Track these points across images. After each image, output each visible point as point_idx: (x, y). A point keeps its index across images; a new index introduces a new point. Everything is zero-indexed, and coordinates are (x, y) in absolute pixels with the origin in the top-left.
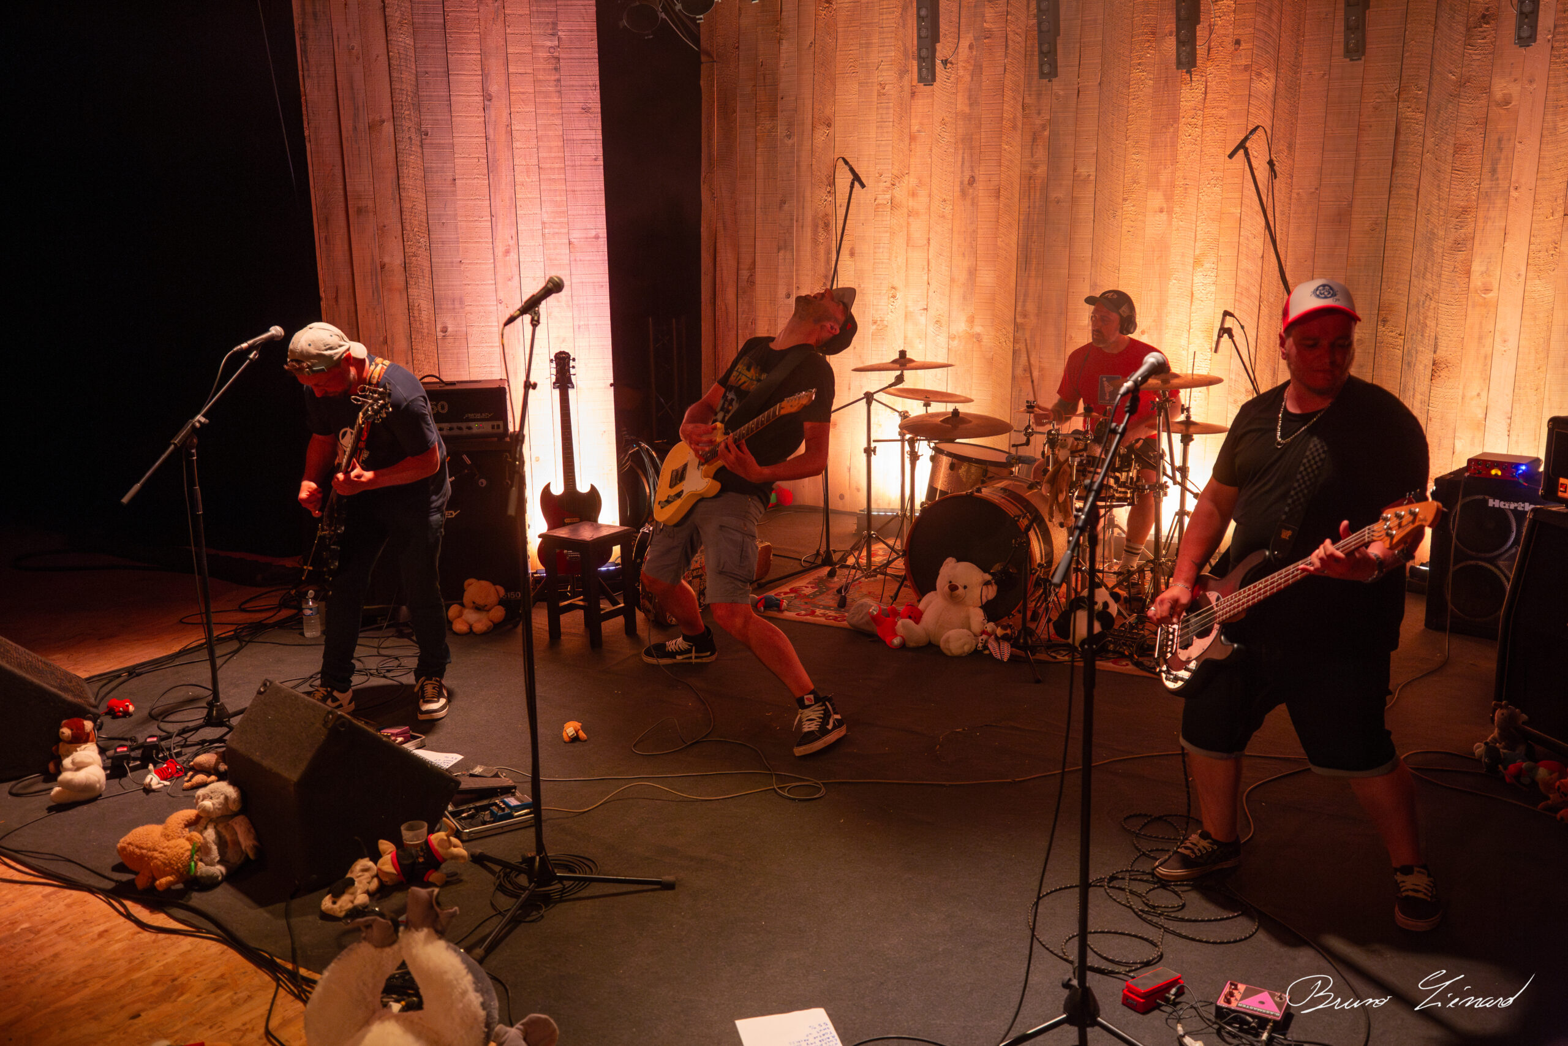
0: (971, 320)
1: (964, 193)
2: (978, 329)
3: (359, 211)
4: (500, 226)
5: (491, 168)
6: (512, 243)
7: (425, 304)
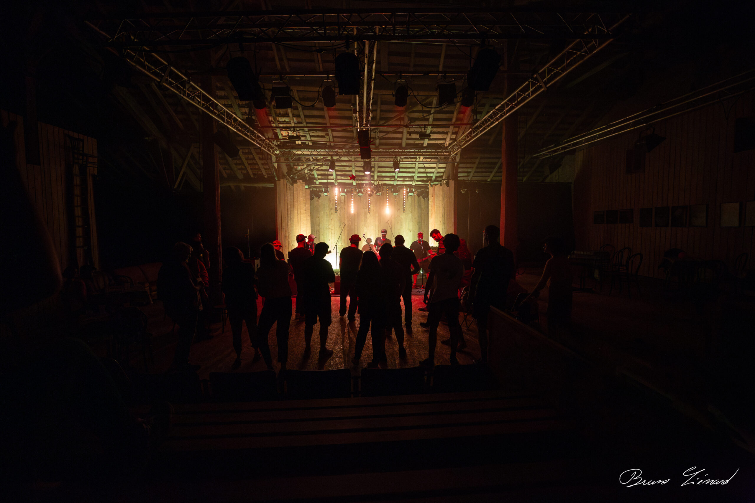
3: (283, 229)
7: (290, 241)
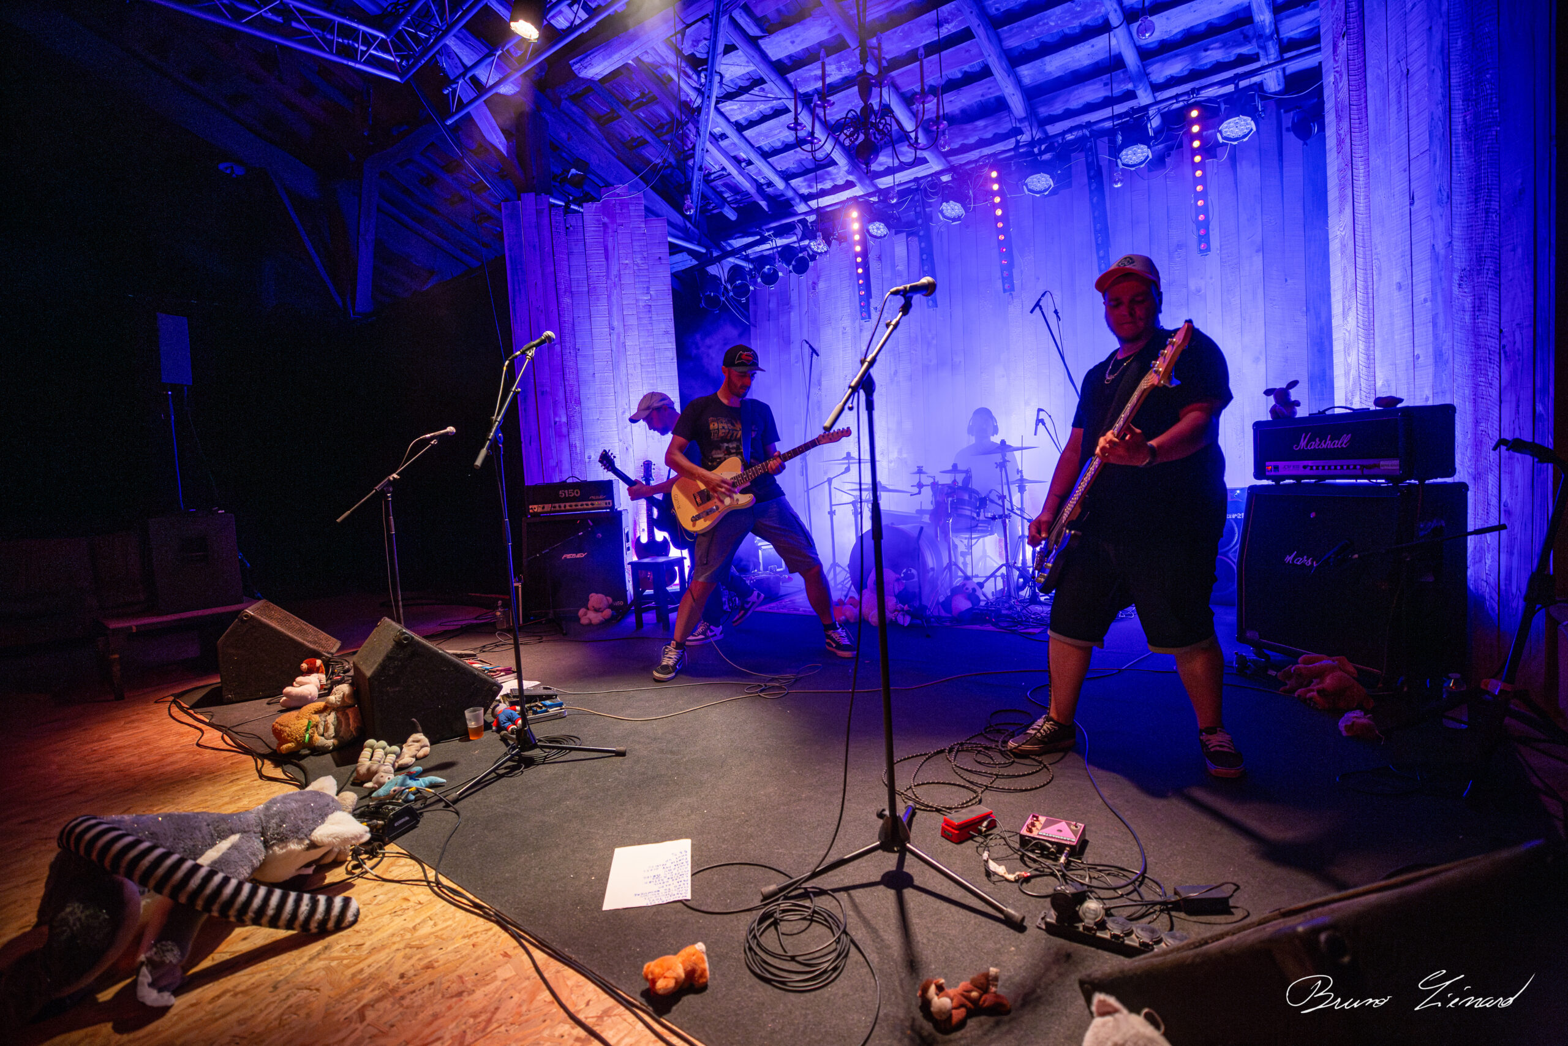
0: (900, 452)
1: (892, 381)
2: (905, 456)
4: (620, 398)
5: (615, 366)
6: (626, 407)
7: (578, 444)
